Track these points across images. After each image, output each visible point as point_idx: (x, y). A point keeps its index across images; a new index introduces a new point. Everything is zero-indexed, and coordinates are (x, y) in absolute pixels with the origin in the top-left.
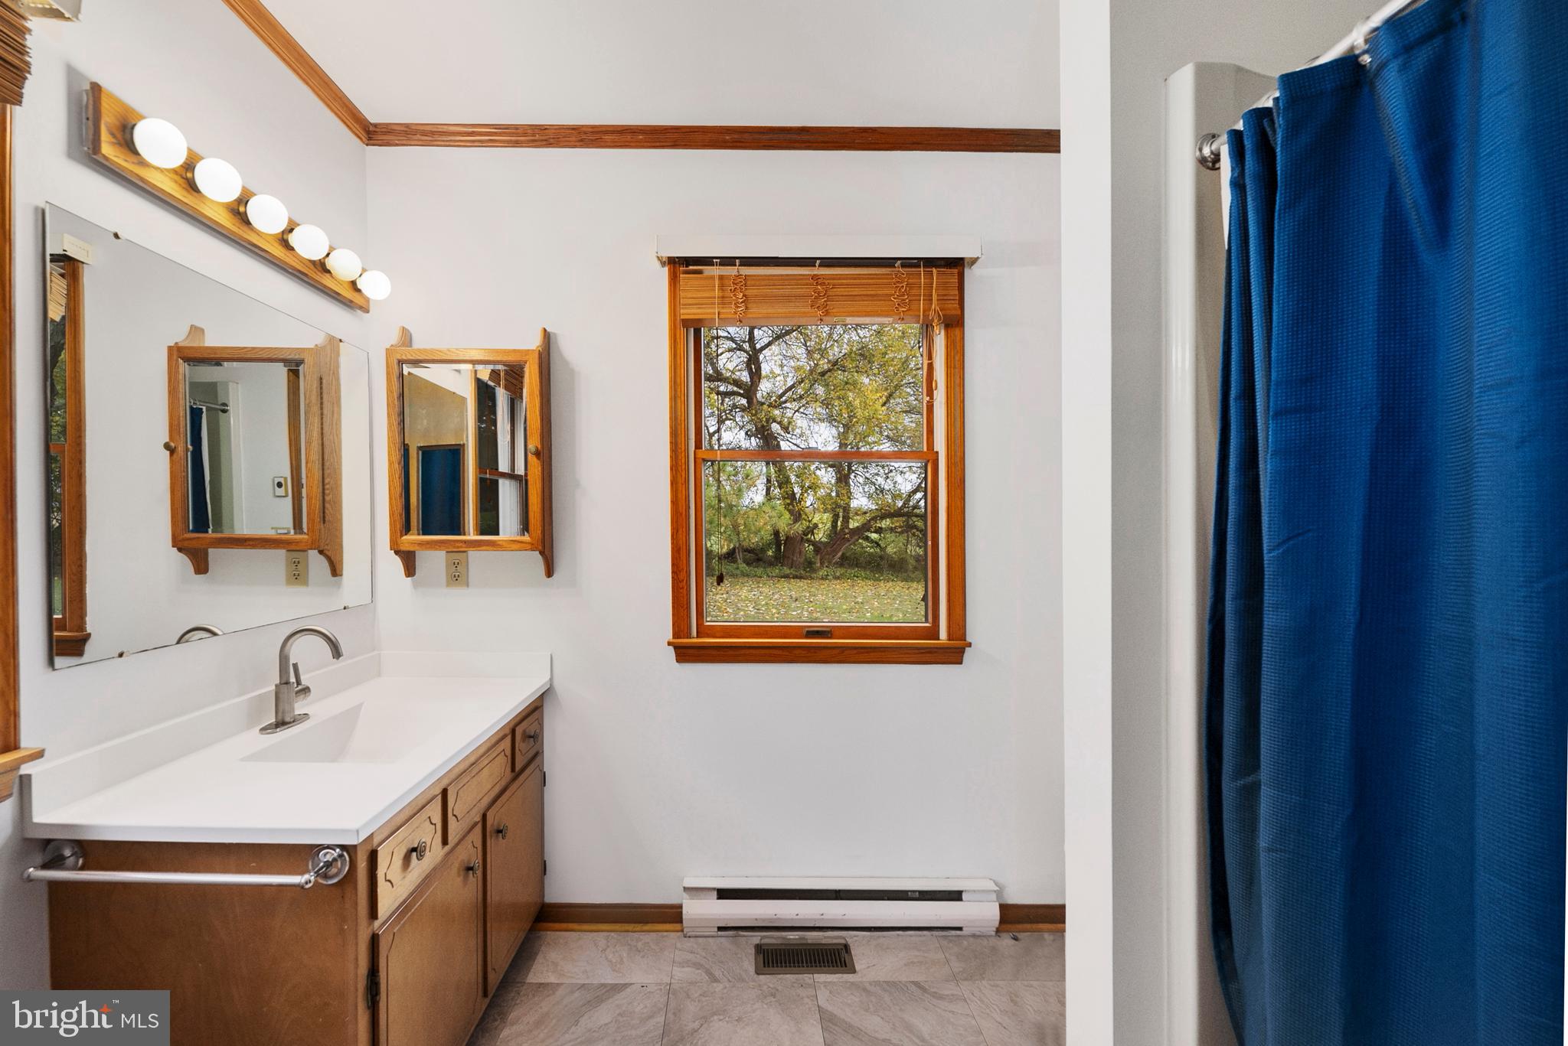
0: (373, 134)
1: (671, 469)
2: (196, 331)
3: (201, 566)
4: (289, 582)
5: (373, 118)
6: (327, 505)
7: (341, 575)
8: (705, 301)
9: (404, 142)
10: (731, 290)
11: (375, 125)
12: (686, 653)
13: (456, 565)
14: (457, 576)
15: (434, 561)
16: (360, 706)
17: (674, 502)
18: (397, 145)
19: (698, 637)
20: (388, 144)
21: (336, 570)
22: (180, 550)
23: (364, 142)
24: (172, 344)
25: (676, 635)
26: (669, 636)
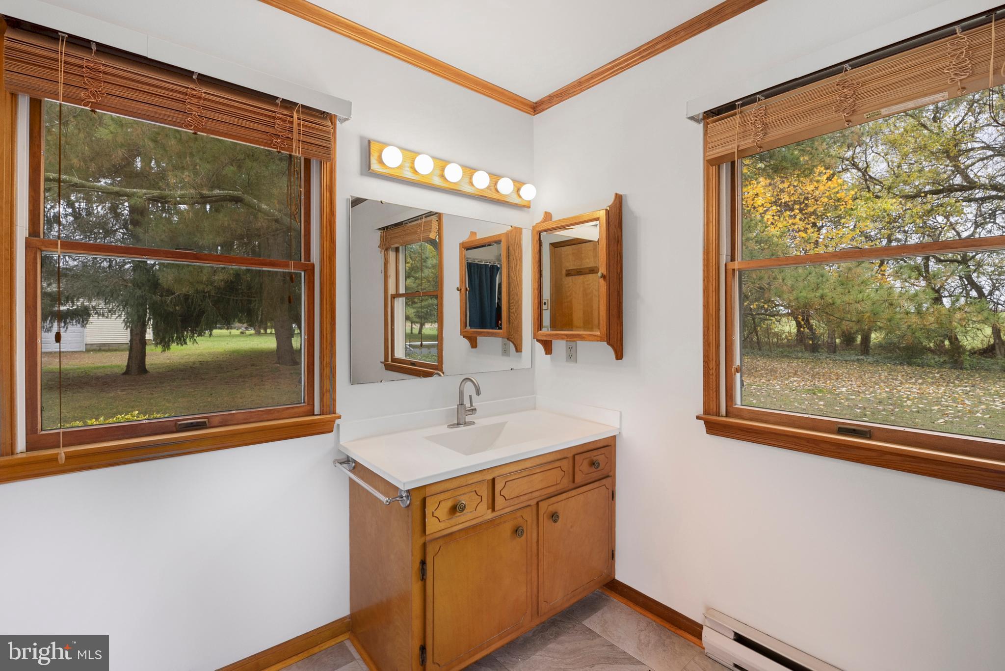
0: (536, 108)
1: (704, 280)
2: (473, 234)
3: (474, 344)
4: (503, 355)
5: (534, 98)
6: (511, 314)
7: (521, 352)
8: (728, 140)
9: (549, 106)
10: (751, 123)
11: (536, 103)
12: (714, 428)
13: (570, 349)
14: (571, 356)
15: (559, 346)
16: (507, 422)
17: (706, 306)
18: (547, 109)
19: (727, 416)
20: (543, 110)
21: (518, 349)
22: (464, 337)
23: (531, 115)
24: (461, 242)
25: (706, 412)
26: (700, 411)
